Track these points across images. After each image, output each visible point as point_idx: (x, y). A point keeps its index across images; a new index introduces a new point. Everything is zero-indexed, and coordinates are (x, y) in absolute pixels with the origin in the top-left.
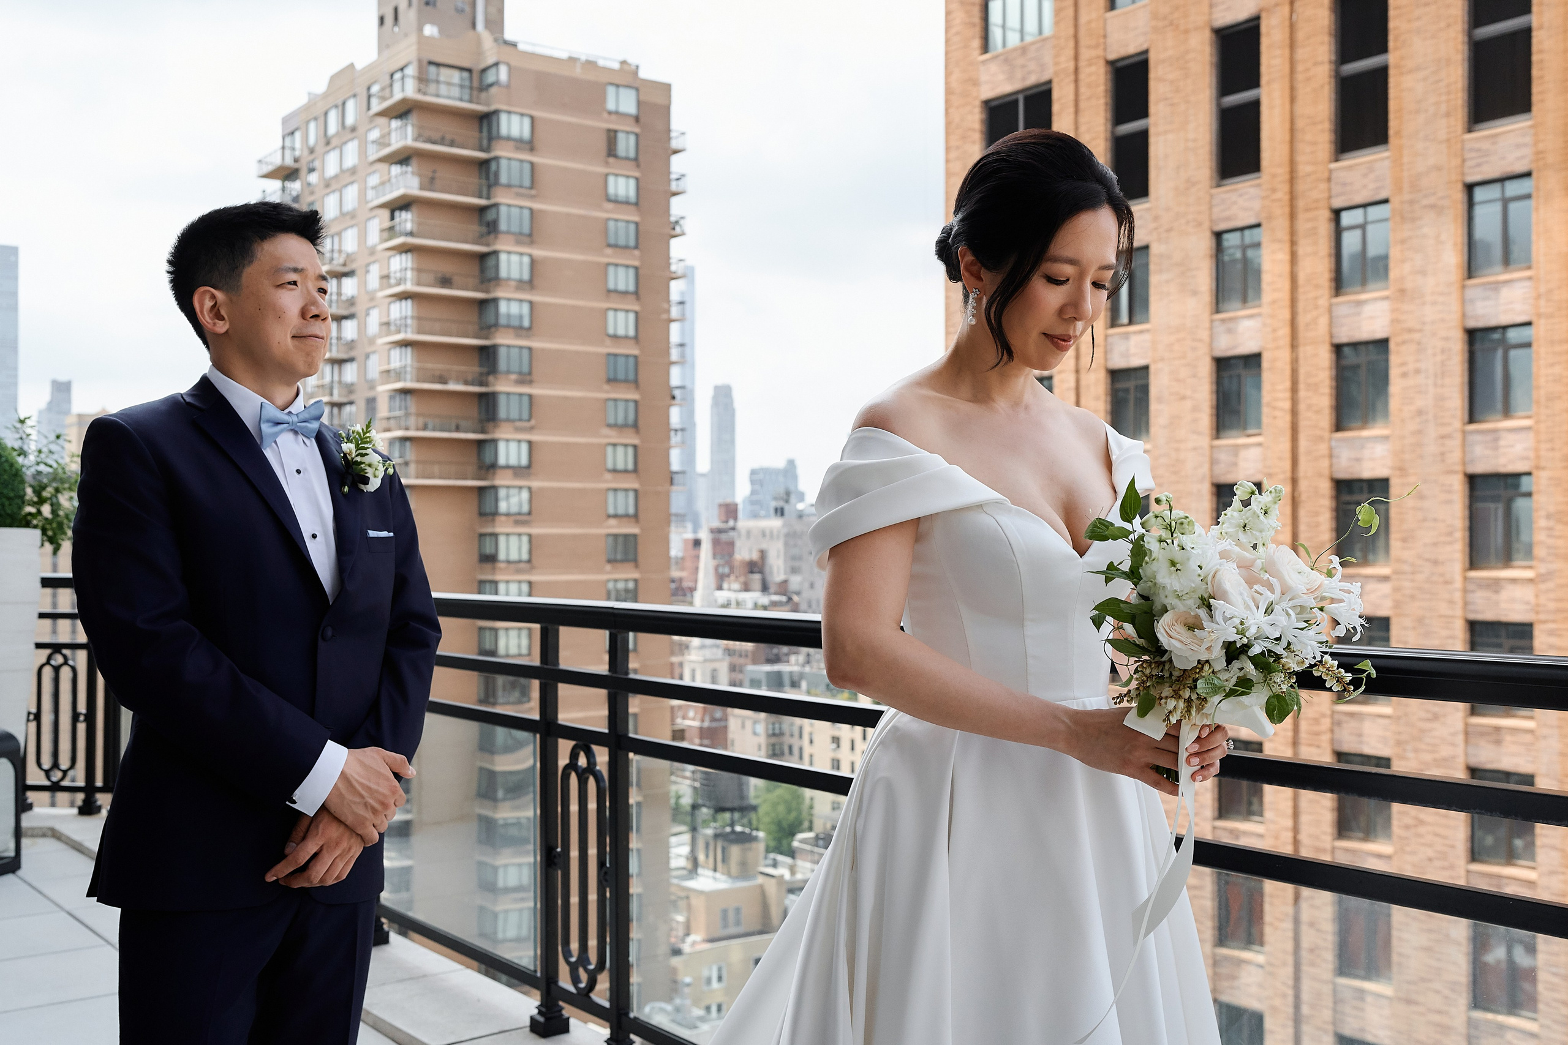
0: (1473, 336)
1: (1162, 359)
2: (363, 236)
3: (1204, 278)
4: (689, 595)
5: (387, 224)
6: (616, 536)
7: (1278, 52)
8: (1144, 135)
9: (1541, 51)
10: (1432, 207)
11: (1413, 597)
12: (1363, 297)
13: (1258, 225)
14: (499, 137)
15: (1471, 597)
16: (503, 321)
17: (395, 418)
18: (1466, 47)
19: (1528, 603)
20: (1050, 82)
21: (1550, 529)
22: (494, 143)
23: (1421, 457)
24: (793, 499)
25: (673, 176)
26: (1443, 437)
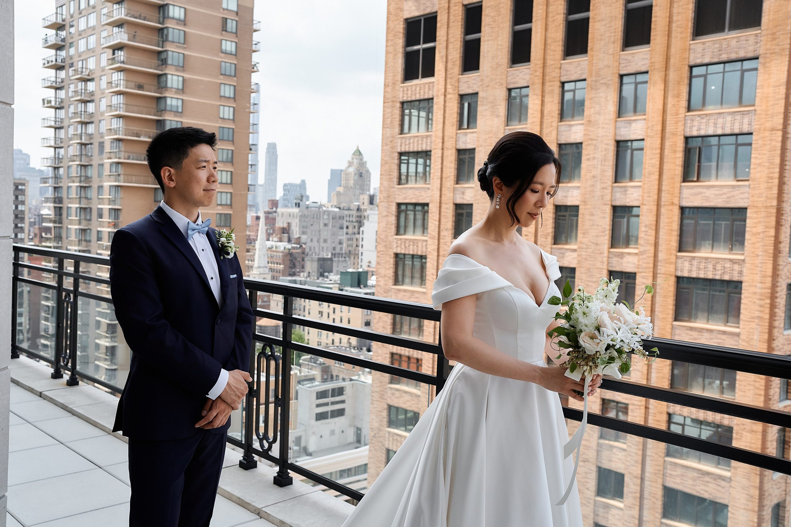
0: (618, 142)
1: (482, 146)
2: (98, 62)
3: (502, 109)
4: (253, 242)
5: (111, 57)
6: (221, 214)
7: (541, 7)
8: (478, 41)
9: (656, 17)
10: (605, 84)
11: (586, 259)
12: (572, 123)
13: (528, 87)
14: (169, 17)
15: (611, 260)
16: (168, 108)
17: (113, 152)
18: (624, 12)
19: (635, 264)
20: (436, 12)
21: (646, 232)
22: (166, 20)
23: (593, 197)
24: (304, 198)
25: (254, 43)
26: (603, 188)
